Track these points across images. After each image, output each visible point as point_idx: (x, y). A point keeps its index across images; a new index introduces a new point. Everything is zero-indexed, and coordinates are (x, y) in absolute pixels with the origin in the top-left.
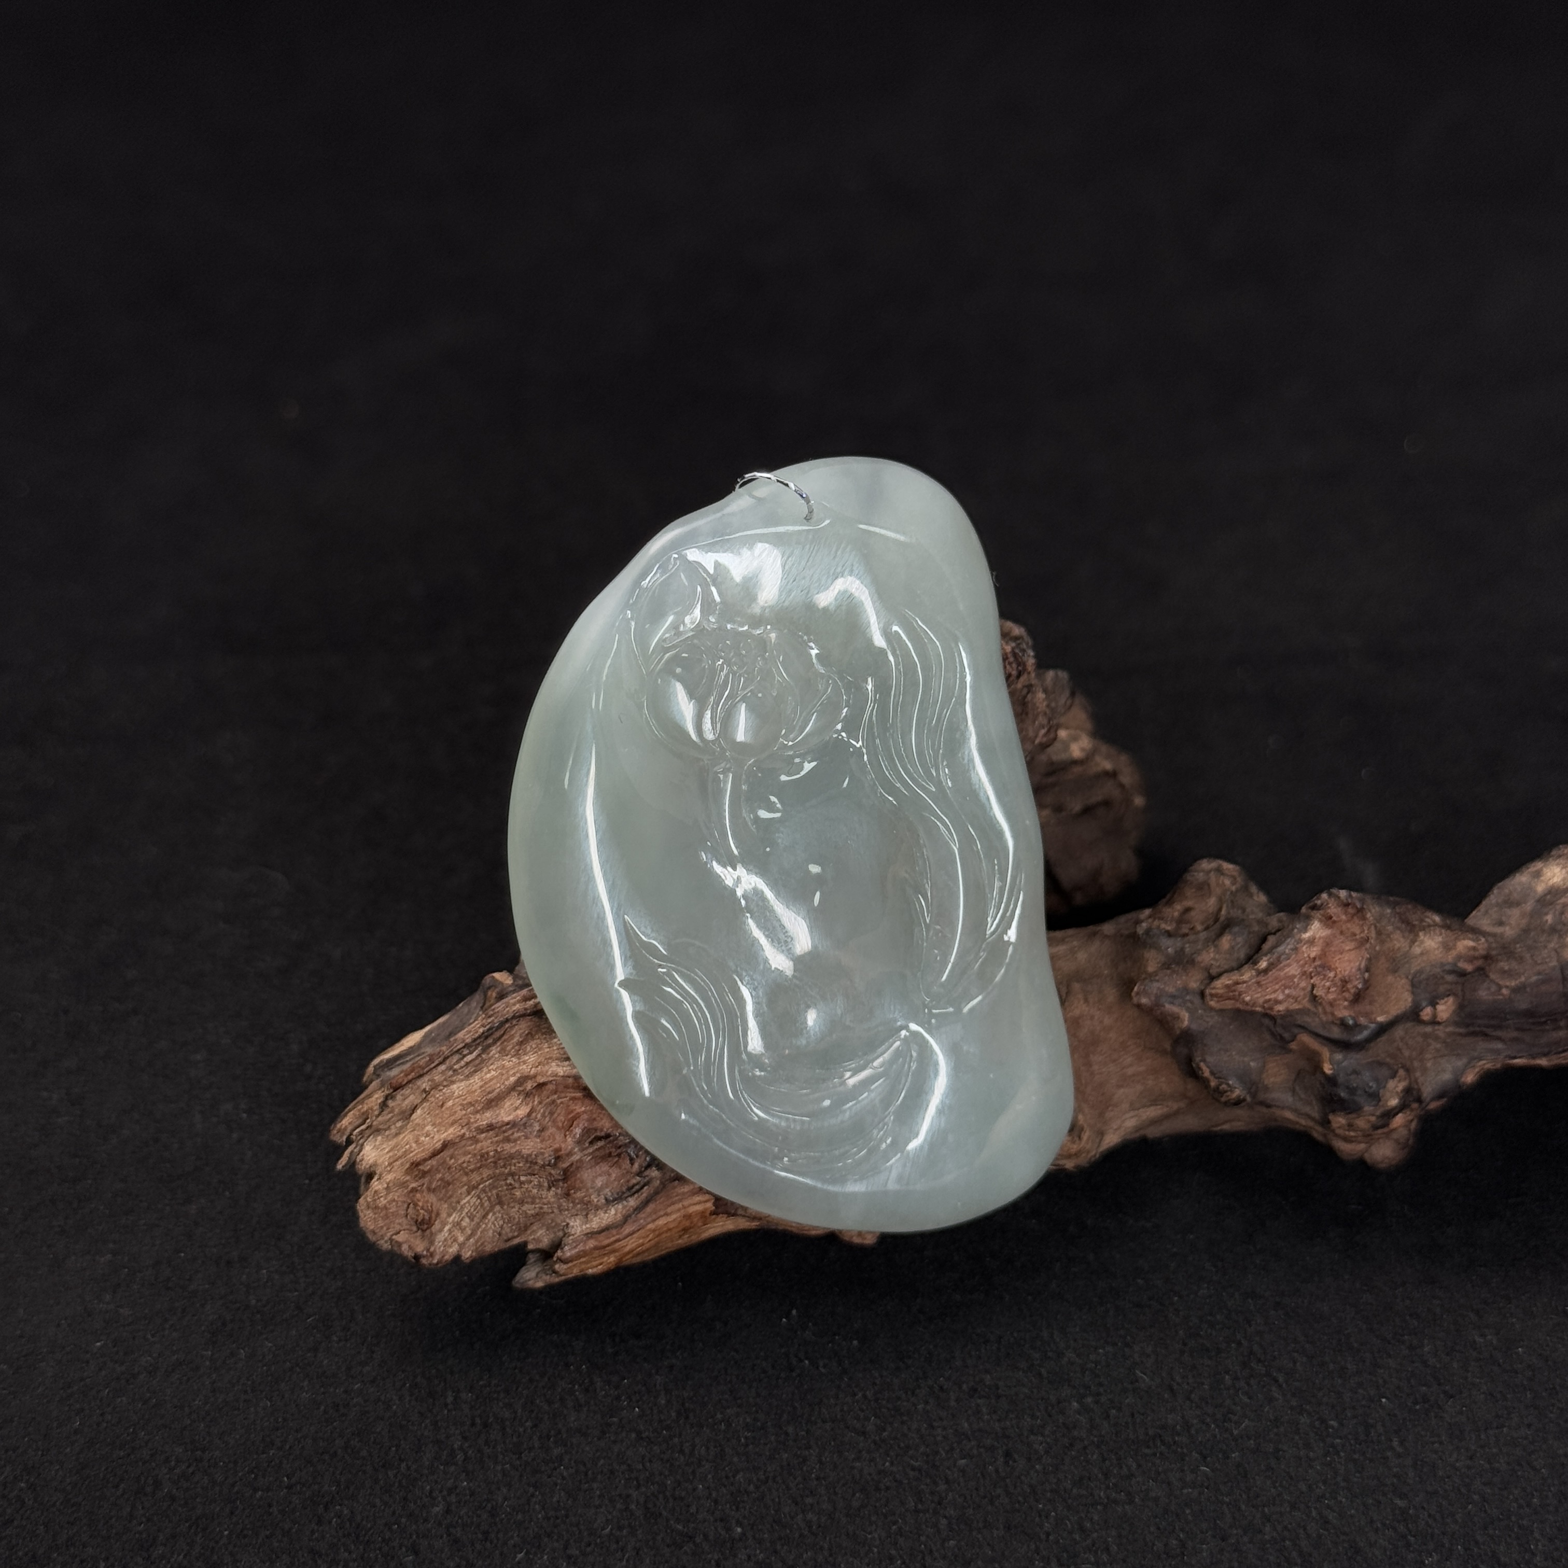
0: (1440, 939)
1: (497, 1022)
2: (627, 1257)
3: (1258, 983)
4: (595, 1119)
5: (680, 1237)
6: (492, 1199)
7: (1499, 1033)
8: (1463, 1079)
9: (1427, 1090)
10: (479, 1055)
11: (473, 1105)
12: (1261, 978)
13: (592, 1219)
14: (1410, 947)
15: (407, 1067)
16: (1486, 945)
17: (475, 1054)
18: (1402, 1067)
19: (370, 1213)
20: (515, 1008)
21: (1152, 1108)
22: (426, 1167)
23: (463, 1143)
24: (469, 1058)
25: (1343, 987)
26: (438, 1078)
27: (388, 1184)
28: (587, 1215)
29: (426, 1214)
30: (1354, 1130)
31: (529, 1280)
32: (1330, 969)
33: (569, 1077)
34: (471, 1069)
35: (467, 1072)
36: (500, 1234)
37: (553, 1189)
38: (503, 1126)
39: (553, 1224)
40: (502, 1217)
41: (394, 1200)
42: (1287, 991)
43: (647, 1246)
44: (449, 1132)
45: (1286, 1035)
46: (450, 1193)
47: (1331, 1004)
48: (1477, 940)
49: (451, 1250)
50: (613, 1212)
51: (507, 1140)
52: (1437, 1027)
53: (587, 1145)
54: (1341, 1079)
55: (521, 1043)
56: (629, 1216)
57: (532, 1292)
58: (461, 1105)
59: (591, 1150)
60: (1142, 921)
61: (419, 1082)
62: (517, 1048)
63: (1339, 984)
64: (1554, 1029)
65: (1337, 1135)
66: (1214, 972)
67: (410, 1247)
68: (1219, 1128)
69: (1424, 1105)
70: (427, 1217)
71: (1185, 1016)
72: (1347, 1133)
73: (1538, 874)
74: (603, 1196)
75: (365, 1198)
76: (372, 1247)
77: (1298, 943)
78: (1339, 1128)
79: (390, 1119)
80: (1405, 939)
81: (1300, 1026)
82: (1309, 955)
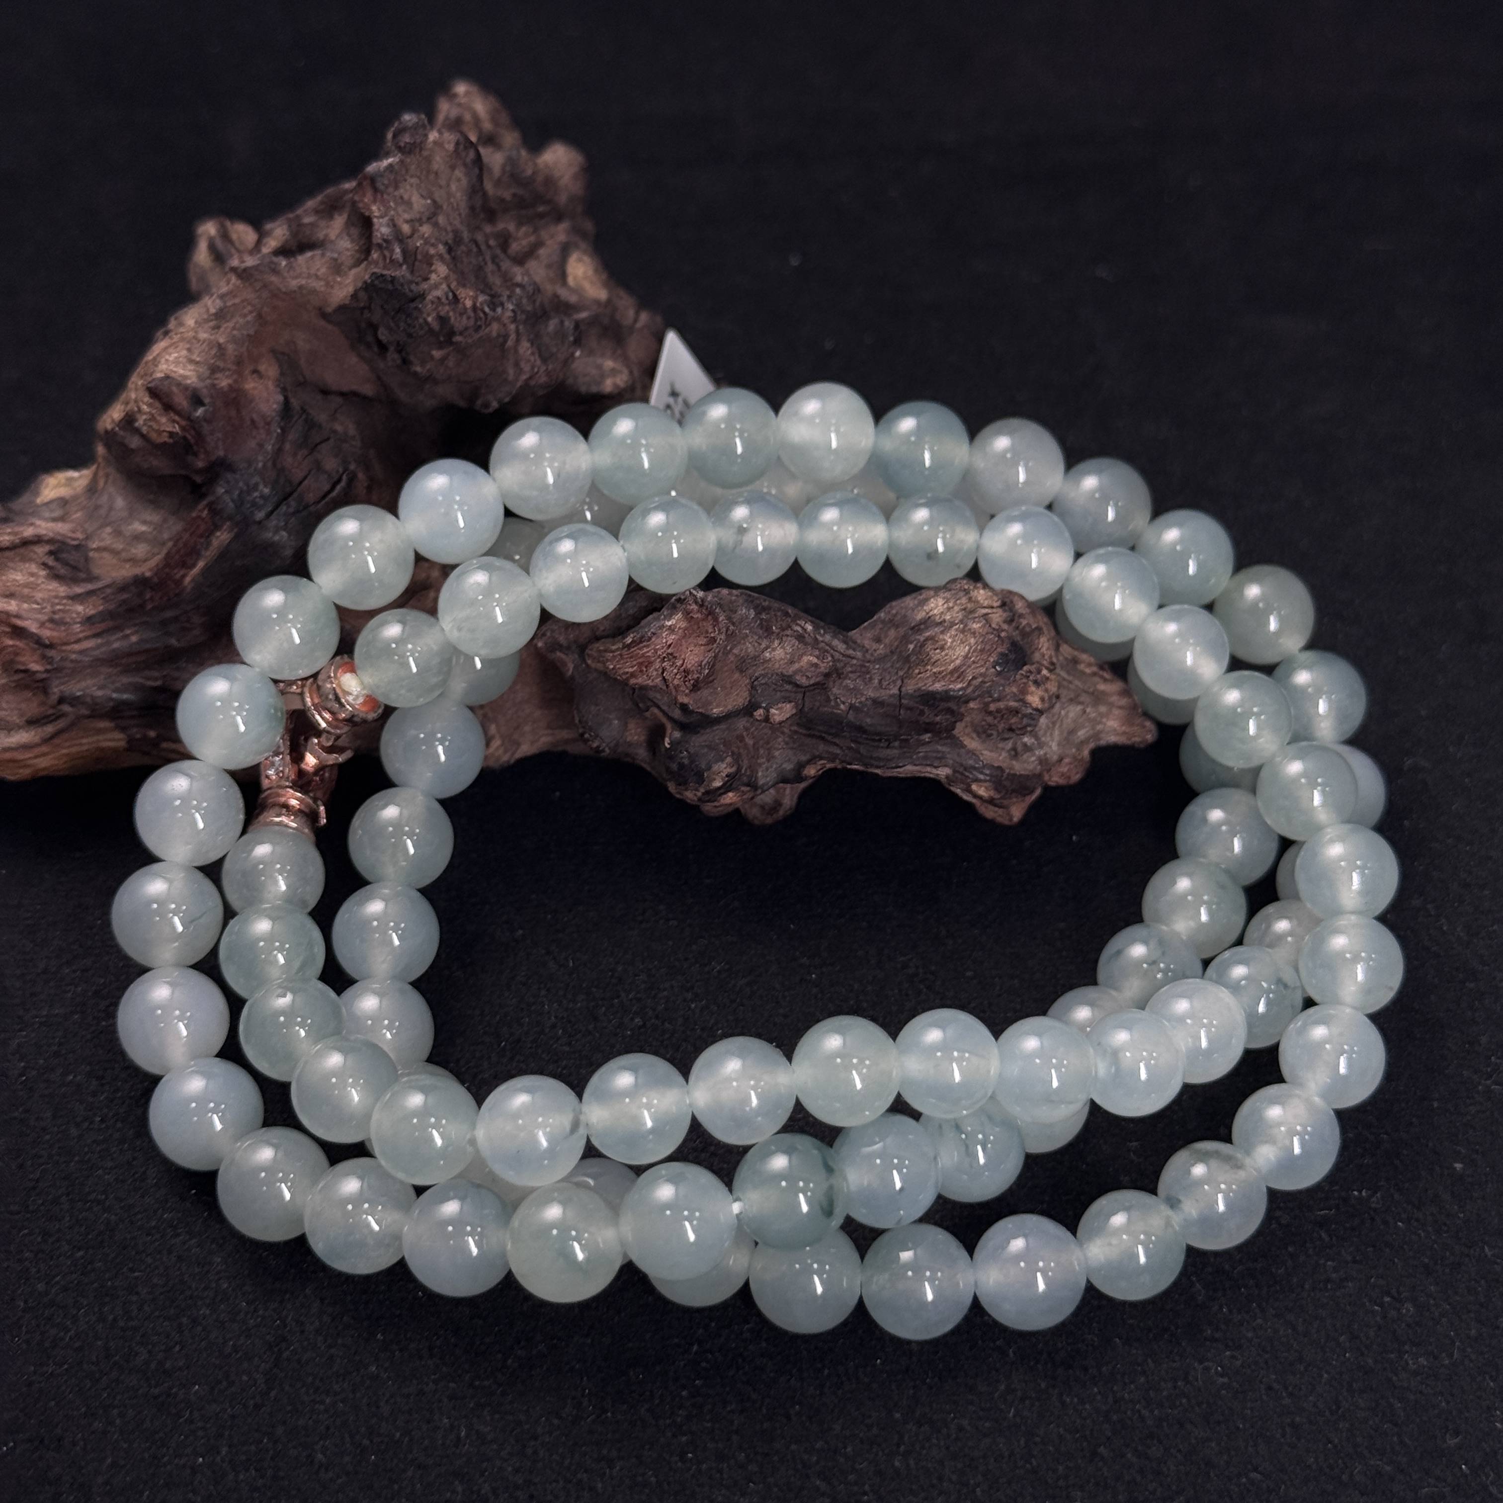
0: (790, 650)
2: (44, 772)
3: (621, 655)
4: (19, 654)
7: (837, 740)
8: (806, 771)
9: (765, 775)
12: (625, 652)
14: (762, 652)
18: (731, 755)
25: (686, 677)
28: (10, 731)
32: (679, 658)
43: (63, 766)
45: (641, 705)
47: (677, 688)
48: (822, 659)
53: (13, 673)
54: (676, 755)
56: (45, 740)
59: (15, 678)
63: (684, 673)
64: (888, 747)
66: (598, 634)
71: (571, 666)
73: (923, 603)
74: (24, 718)
77: (661, 628)
80: (760, 644)
81: (649, 699)
82: (667, 641)
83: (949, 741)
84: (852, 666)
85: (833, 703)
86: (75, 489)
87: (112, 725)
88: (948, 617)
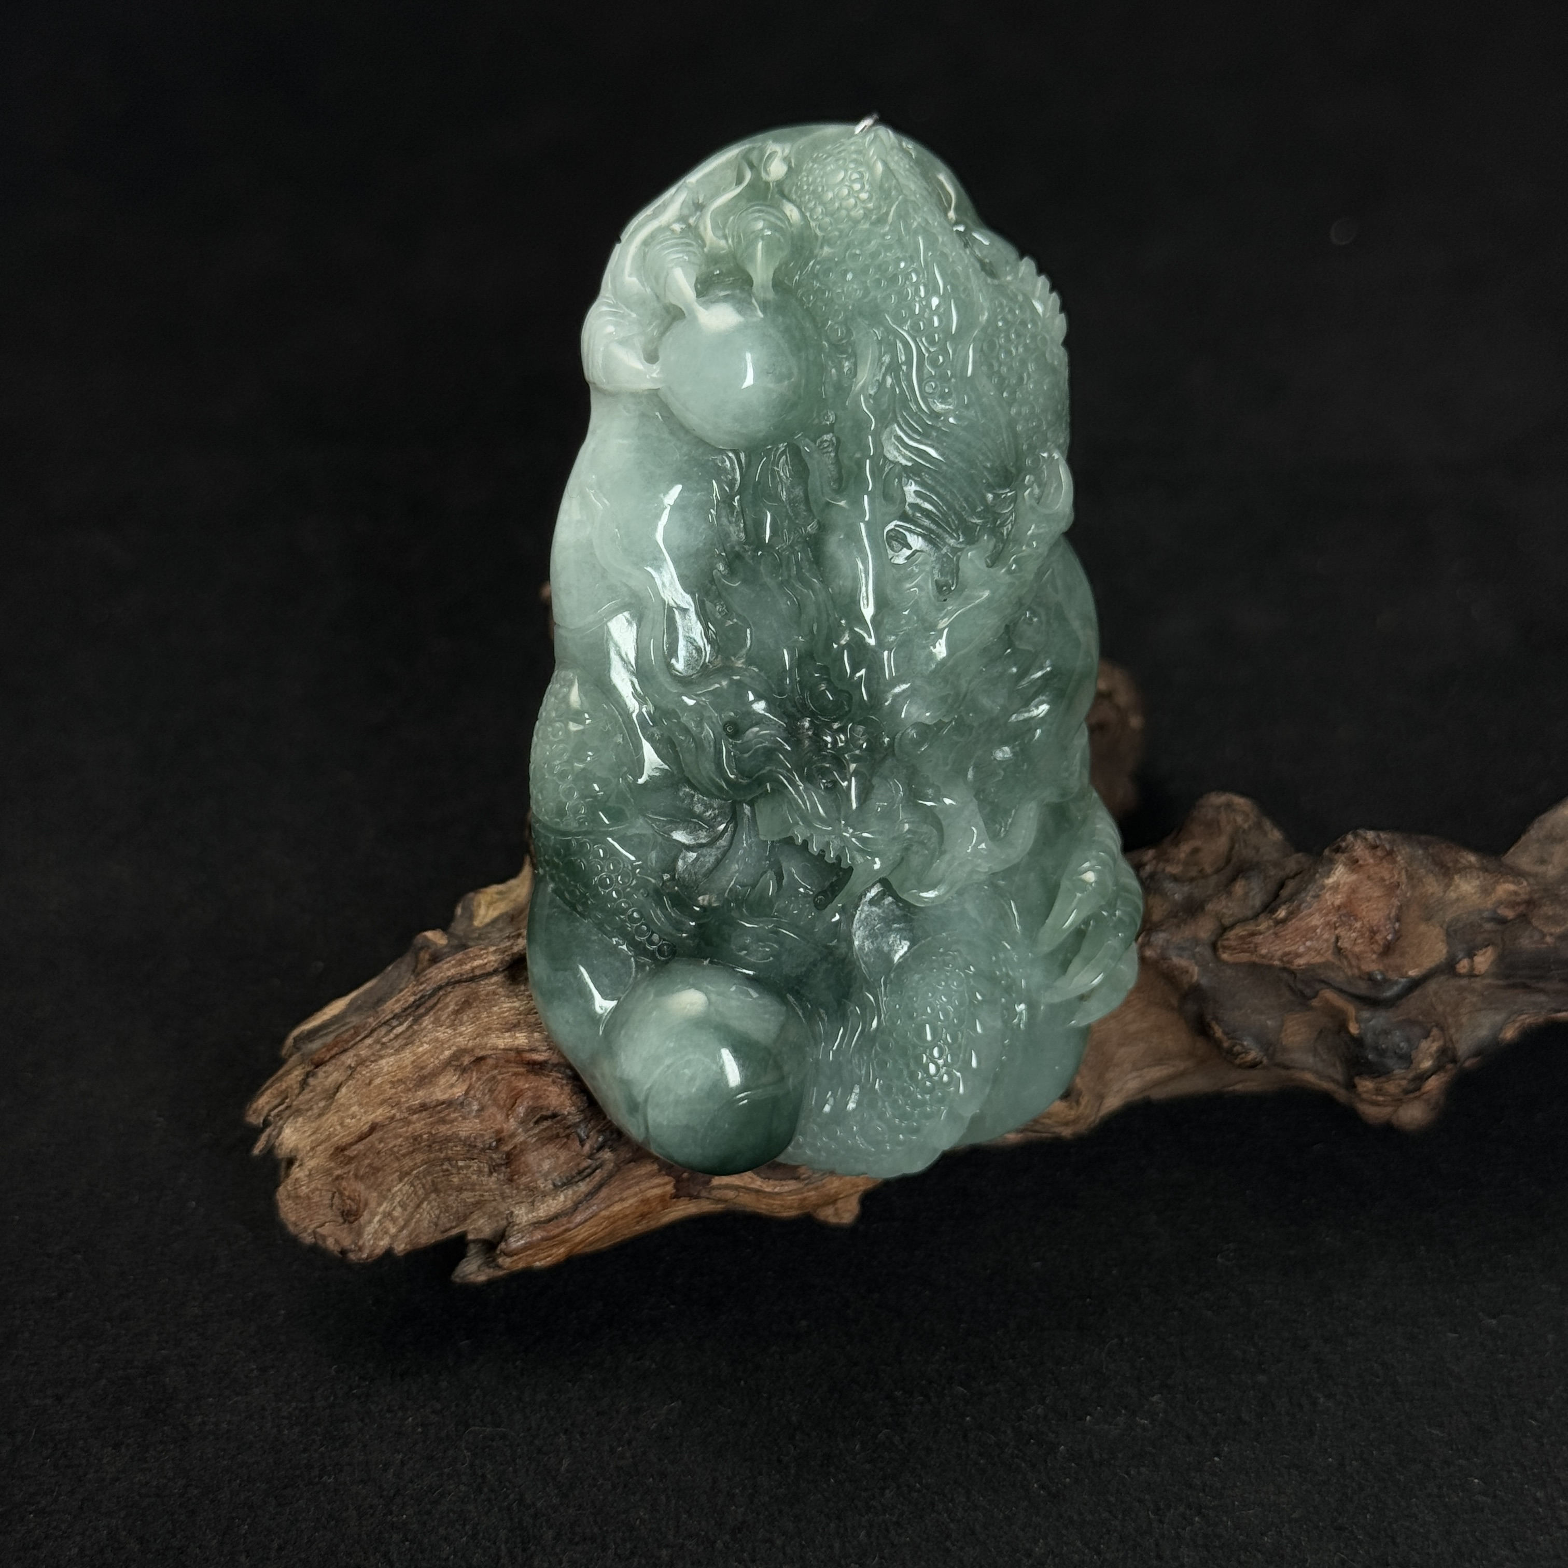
0: (1477, 882)
1: (428, 987)
2: (580, 1247)
3: (1276, 934)
4: (540, 1097)
5: (638, 1223)
6: (427, 1187)
8: (1501, 1036)
10: (410, 1027)
11: (405, 1083)
12: (1279, 929)
13: (538, 1207)
14: (1445, 892)
15: (329, 1039)
16: (1528, 889)
17: (405, 1025)
18: (1437, 1026)
19: (290, 1204)
20: (449, 973)
21: (1157, 1068)
22: (352, 1152)
23: (393, 1125)
24: (400, 1029)
25: (1372, 938)
26: (363, 1053)
27: (310, 1171)
28: (533, 1203)
29: (352, 1204)
30: (1382, 1095)
31: (470, 1274)
32: (1356, 920)
33: (511, 1050)
34: (401, 1041)
35: (396, 1044)
36: (436, 1225)
37: (495, 1174)
38: (436, 1106)
39: (496, 1212)
40: (439, 1207)
41: (317, 1189)
42: (1308, 943)
43: (601, 1234)
44: (378, 1113)
45: (1308, 992)
46: (380, 1180)
47: (1358, 957)
48: (1519, 883)
49: (382, 1243)
50: (562, 1198)
51: (443, 1121)
52: (1473, 979)
53: (532, 1125)
54: (1369, 1039)
55: (457, 1012)
56: (580, 1202)
58: (392, 1082)
59: (536, 1131)
60: (1145, 864)
61: (343, 1057)
62: (452, 1017)
63: (1367, 934)
65: (1362, 1100)
66: (1227, 922)
67: (337, 1242)
68: (1231, 1088)
69: (1458, 1064)
70: (354, 1207)
71: (1195, 970)
72: (1374, 1097)
74: (550, 1182)
75: (285, 1187)
76: (294, 1241)
77: (1321, 890)
78: (1367, 1092)
79: (312, 1098)
80: (1439, 884)
81: (1323, 982)
82: (1332, 904)
85: (1535, 938)
86: (514, 900)
87: (656, 1166)
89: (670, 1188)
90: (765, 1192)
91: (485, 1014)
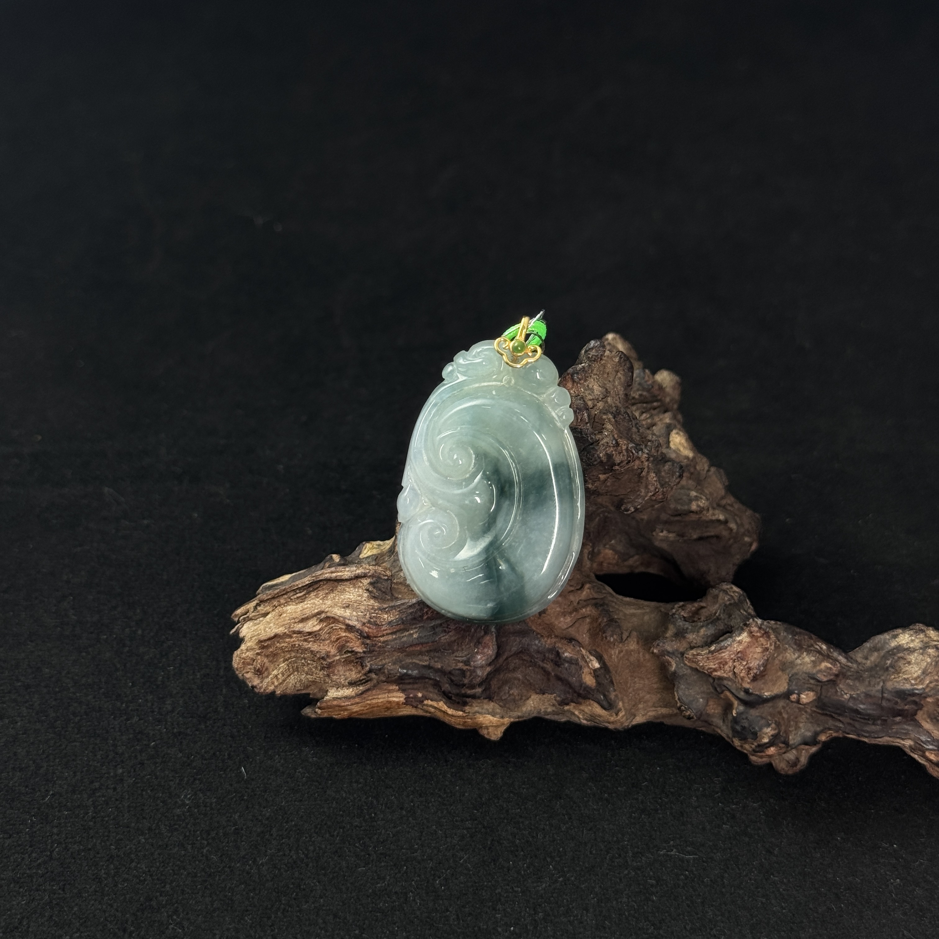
0: (813, 659)
1: (315, 579)
2: (355, 714)
3: (708, 658)
4: (349, 641)
5: (385, 711)
6: (294, 668)
7: (841, 718)
8: (819, 738)
9: (794, 739)
10: (305, 595)
11: (294, 619)
12: (710, 655)
13: (339, 691)
14: (796, 659)
15: (275, 591)
16: (839, 668)
17: (302, 593)
18: (775, 723)
19: (238, 658)
20: (326, 575)
22: (265, 644)
23: (285, 636)
24: (299, 595)
25: (749, 672)
26: (282, 601)
27: (248, 647)
28: (337, 688)
29: (261, 667)
31: (309, 713)
32: (745, 661)
33: (342, 617)
34: (299, 600)
35: (297, 602)
36: (295, 686)
37: (322, 671)
38: (305, 633)
40: (297, 679)
41: (249, 656)
42: (722, 666)
44: (280, 630)
45: (718, 689)
46: (275, 660)
47: (742, 679)
49: (270, 688)
51: (305, 640)
53: (342, 653)
54: (740, 720)
55: (326, 594)
56: (358, 694)
57: (309, 718)
58: (289, 617)
59: (345, 656)
60: (674, 608)
61: (273, 601)
62: (324, 595)
63: (747, 669)
64: (874, 724)
66: (692, 645)
67: (252, 682)
70: (260, 669)
71: (674, 665)
73: (895, 636)
74: (347, 681)
75: (237, 652)
77: (733, 642)
78: (738, 746)
79: (258, 615)
80: (794, 654)
81: (725, 686)
82: (737, 650)
83: (912, 722)
84: (851, 672)
85: (839, 694)
86: (382, 550)
87: (397, 688)
88: (912, 645)
89: (402, 700)
90: (447, 714)
91: (337, 598)
